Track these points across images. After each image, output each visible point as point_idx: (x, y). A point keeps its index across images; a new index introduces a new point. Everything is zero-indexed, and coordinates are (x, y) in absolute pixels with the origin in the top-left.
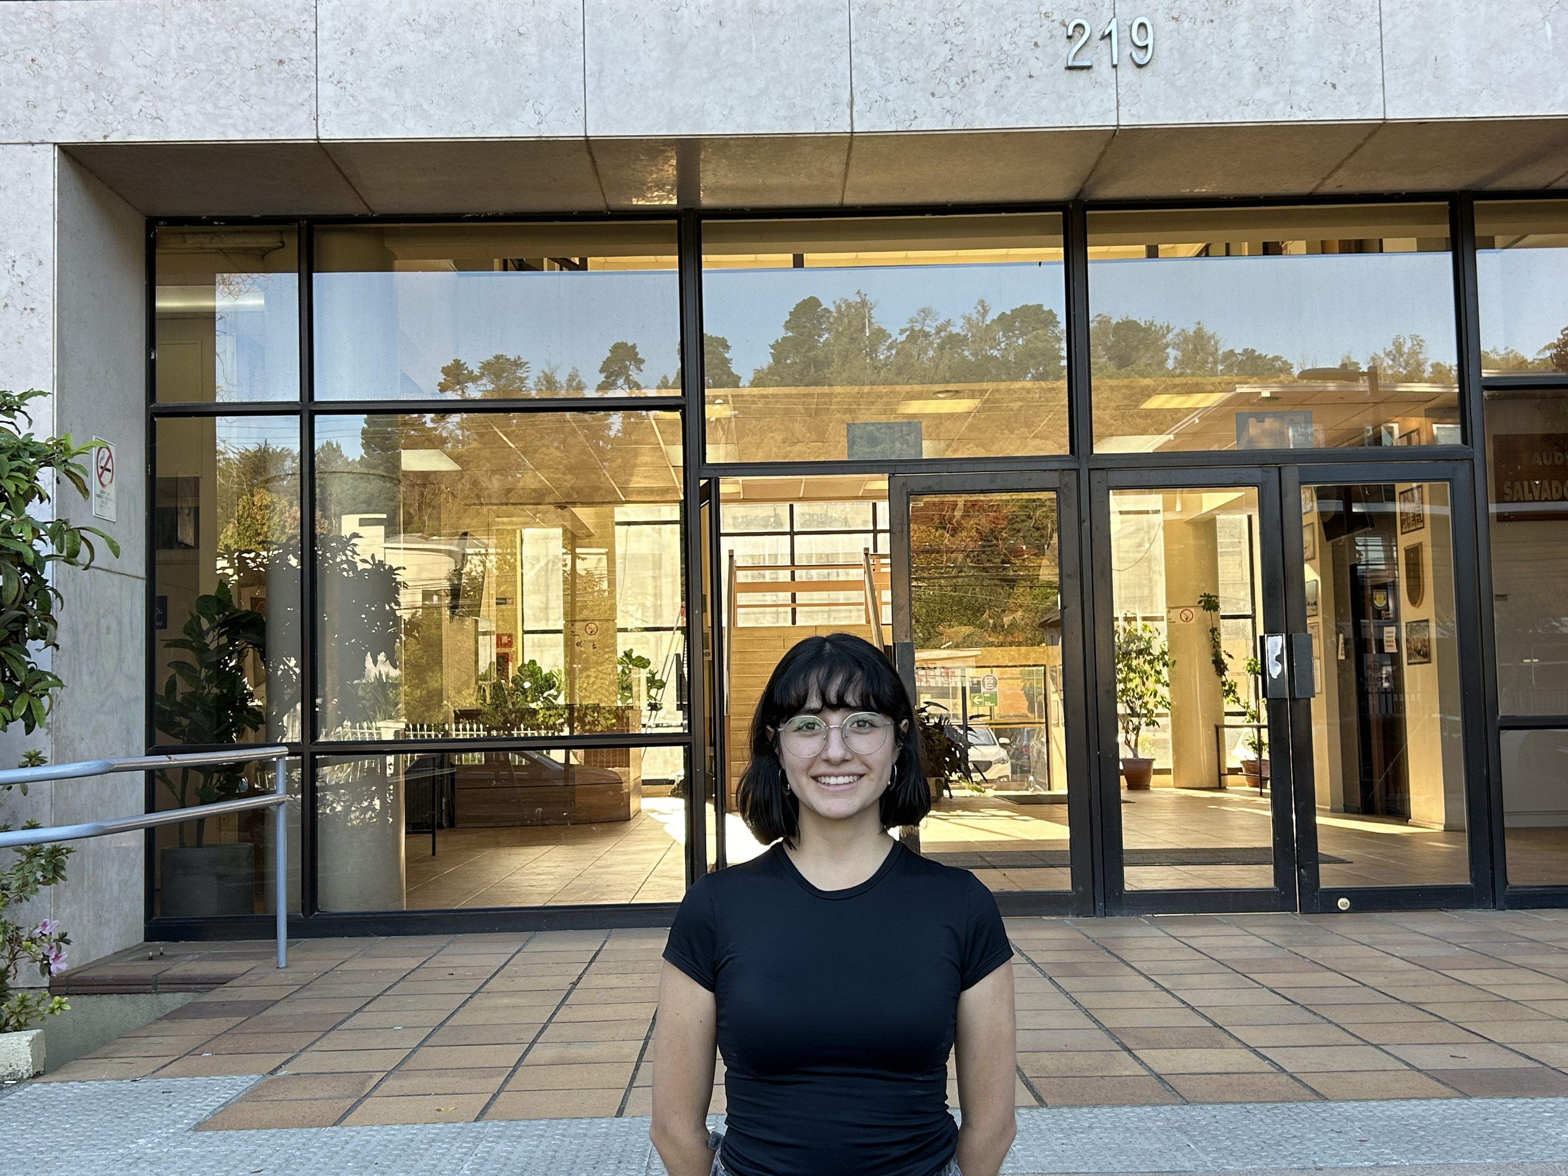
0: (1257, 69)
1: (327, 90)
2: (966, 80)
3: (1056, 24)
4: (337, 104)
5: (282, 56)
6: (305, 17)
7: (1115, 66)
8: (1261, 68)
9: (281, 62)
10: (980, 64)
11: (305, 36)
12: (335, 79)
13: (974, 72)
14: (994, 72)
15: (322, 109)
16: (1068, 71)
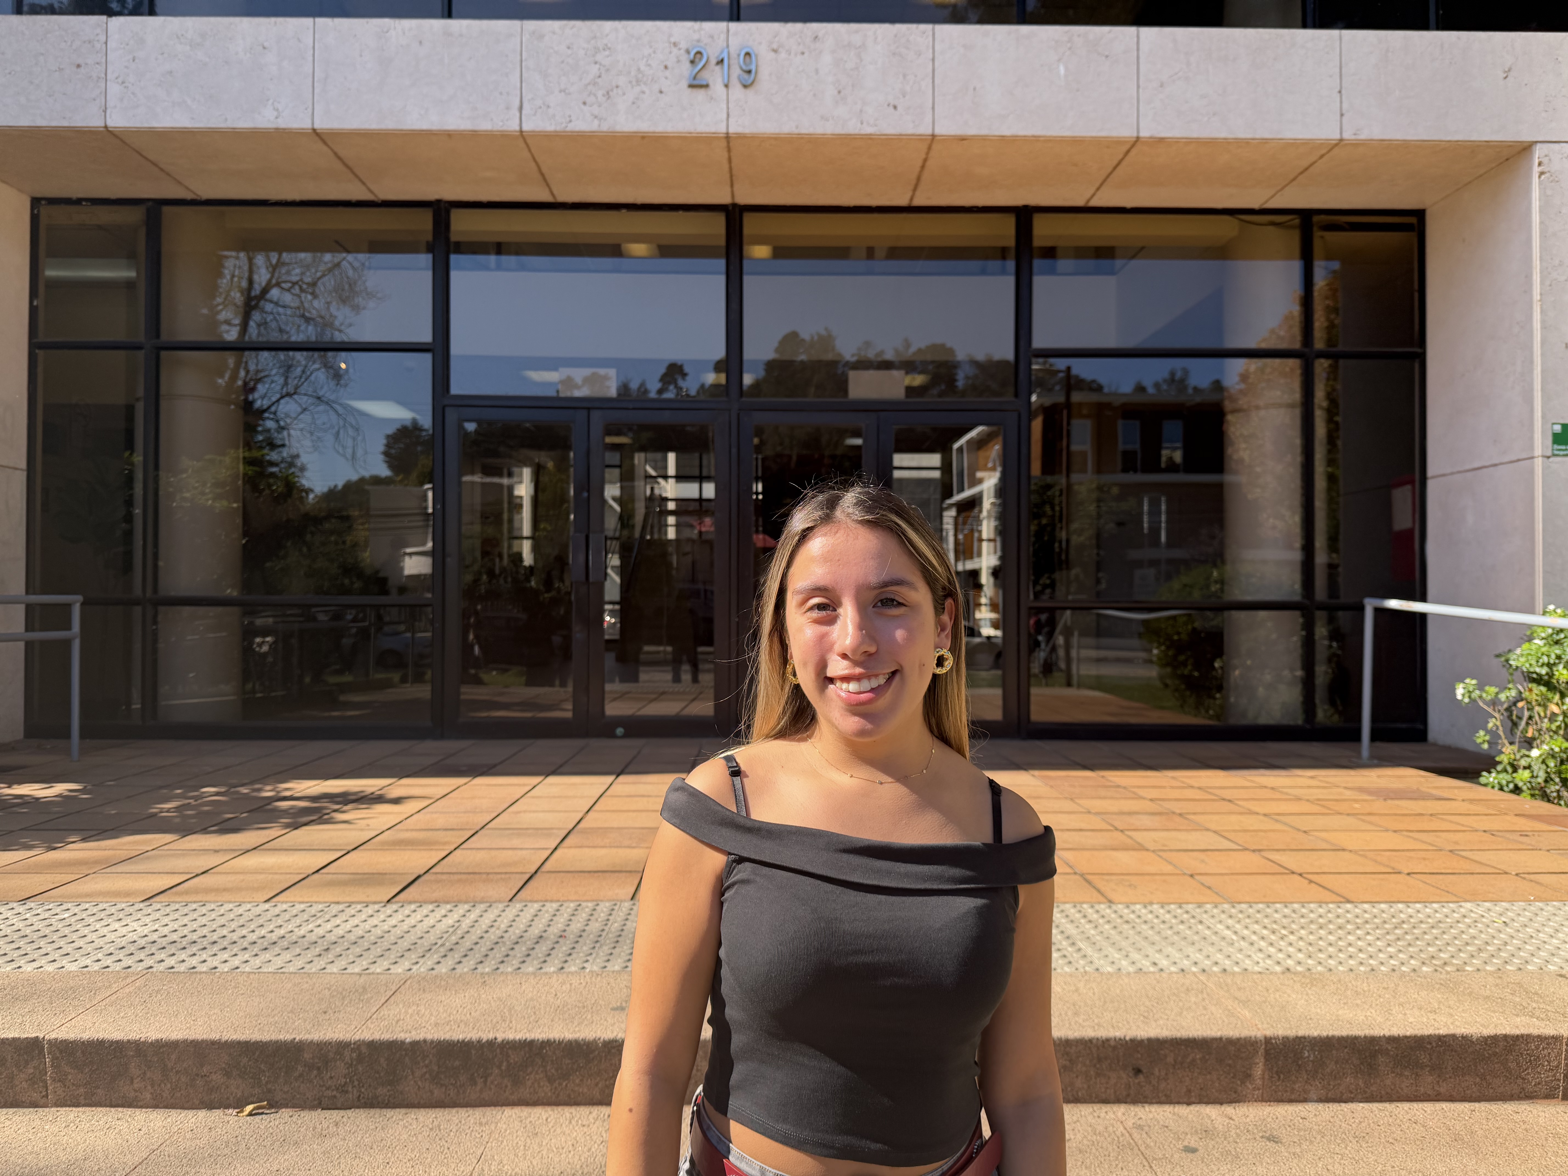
0: (836, 92)
1: (114, 89)
2: (611, 93)
3: (682, 52)
4: (121, 100)
5: (80, 61)
6: (98, 31)
7: (727, 86)
8: (839, 92)
9: (79, 66)
10: (622, 81)
11: (98, 46)
12: (120, 80)
13: (617, 87)
14: (632, 87)
15: (110, 104)
16: (690, 90)
